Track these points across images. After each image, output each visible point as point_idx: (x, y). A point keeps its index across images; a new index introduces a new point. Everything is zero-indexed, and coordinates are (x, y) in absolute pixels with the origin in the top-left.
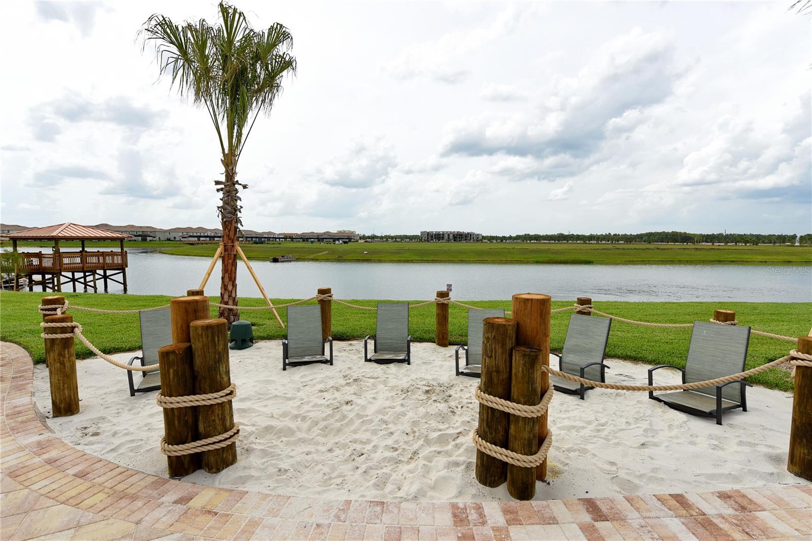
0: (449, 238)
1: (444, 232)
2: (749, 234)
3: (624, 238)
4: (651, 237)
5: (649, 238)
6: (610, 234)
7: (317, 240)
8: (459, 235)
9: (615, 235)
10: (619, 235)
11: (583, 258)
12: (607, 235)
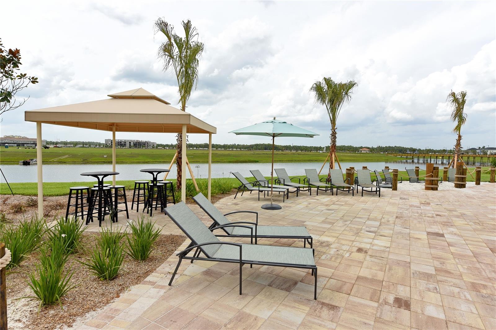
0: (130, 145)
1: (125, 140)
2: (302, 146)
3: (243, 147)
4: (258, 147)
5: (257, 147)
6: (235, 144)
7: (16, 145)
8: (139, 143)
9: (238, 145)
10: (240, 145)
11: (252, 159)
12: (234, 145)
